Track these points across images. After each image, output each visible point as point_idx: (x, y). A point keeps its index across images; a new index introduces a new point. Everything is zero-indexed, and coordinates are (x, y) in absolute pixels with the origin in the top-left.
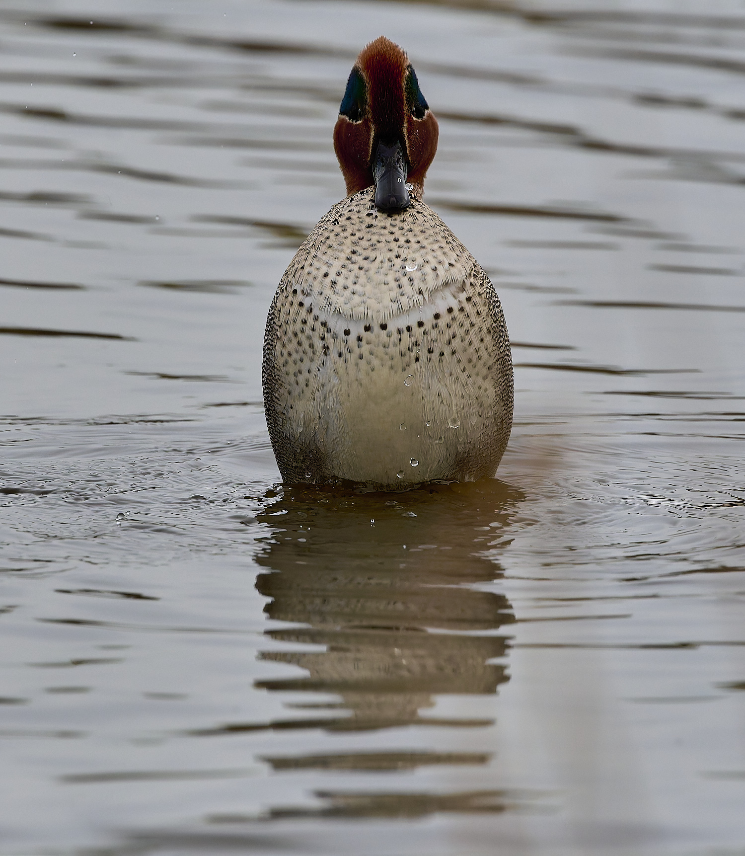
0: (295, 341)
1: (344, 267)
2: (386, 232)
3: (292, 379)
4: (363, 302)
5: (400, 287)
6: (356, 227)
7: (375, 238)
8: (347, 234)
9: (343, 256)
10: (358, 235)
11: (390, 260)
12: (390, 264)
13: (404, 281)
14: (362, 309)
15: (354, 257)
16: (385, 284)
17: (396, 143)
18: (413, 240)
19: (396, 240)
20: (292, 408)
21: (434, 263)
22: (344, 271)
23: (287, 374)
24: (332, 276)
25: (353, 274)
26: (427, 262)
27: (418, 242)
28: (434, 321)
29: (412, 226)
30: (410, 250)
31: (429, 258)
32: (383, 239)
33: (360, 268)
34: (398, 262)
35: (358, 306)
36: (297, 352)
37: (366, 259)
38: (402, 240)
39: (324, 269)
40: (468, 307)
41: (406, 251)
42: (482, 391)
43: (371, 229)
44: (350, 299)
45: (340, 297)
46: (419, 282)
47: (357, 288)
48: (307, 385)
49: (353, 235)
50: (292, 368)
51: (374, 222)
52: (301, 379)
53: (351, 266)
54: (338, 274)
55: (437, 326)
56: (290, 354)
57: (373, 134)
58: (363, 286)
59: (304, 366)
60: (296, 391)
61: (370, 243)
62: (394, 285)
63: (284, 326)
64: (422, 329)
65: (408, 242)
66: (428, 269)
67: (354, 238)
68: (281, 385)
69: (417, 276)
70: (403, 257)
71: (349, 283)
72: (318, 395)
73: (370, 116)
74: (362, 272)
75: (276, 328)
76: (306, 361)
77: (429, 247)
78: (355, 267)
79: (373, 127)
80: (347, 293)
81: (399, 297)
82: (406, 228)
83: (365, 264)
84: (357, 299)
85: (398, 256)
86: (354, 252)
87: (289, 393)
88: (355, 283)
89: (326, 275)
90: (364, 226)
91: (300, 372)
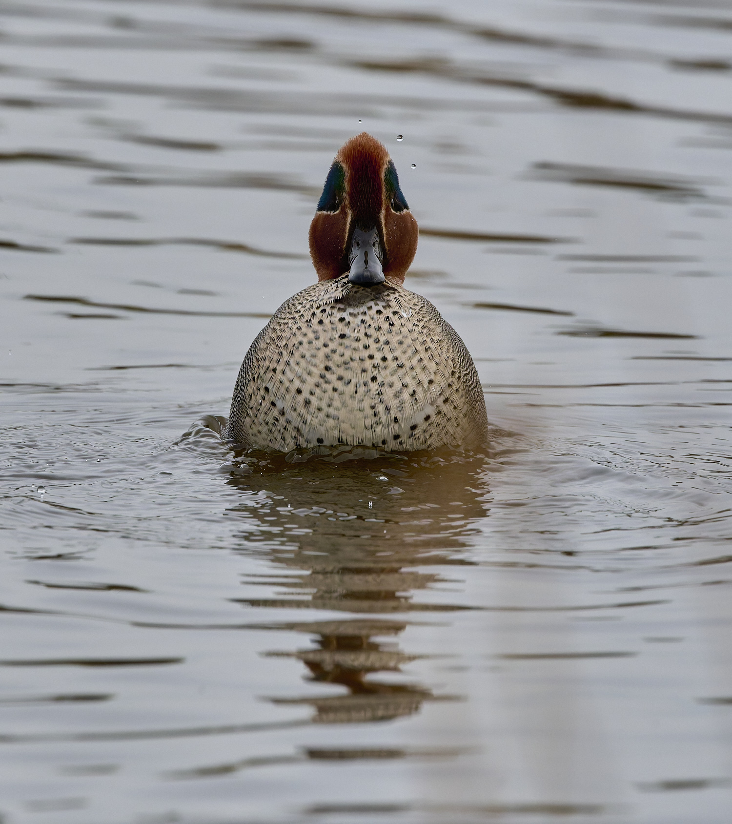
1: (317, 385)
2: (360, 345)
4: (337, 426)
5: (375, 415)
6: (329, 335)
7: (348, 354)
8: (319, 343)
9: (316, 372)
10: (332, 346)
11: (365, 384)
12: (365, 389)
13: (381, 408)
14: (336, 433)
15: (328, 375)
16: (360, 410)
17: (373, 228)
18: (390, 357)
19: (371, 357)
21: (412, 386)
22: (318, 391)
24: (305, 394)
25: (326, 395)
26: (406, 386)
27: (397, 359)
28: (411, 432)
29: (389, 337)
30: (388, 372)
31: (408, 380)
32: (356, 356)
33: (335, 390)
34: (374, 386)
35: (333, 429)
37: (340, 379)
38: (378, 356)
39: (297, 384)
40: (445, 408)
41: (383, 372)
43: (344, 341)
44: (324, 421)
45: (314, 419)
46: (396, 411)
47: (332, 411)
49: (325, 345)
51: (347, 331)
53: (325, 386)
54: (312, 393)
55: (413, 435)
57: (349, 219)
58: (337, 409)
61: (342, 359)
62: (370, 412)
64: (398, 441)
65: (384, 359)
66: (406, 396)
67: (327, 350)
69: (394, 403)
70: (379, 380)
71: (323, 405)
73: (347, 202)
74: (336, 395)
77: (408, 365)
78: (329, 387)
79: (350, 212)
80: (321, 415)
81: (374, 425)
82: (382, 339)
83: (339, 385)
84: (331, 422)
85: (374, 379)
86: (327, 369)
88: (329, 406)
89: (299, 391)
90: (337, 336)
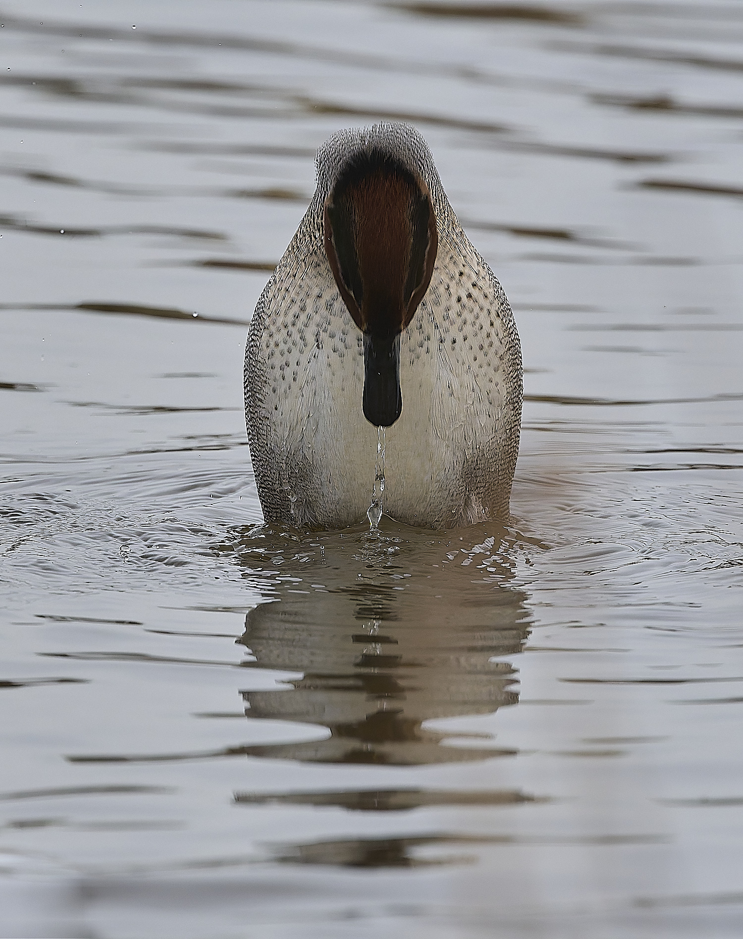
0: (284, 332)
3: (277, 372)
20: (276, 409)
23: (272, 368)
36: (285, 343)
42: (493, 384)
48: (294, 379)
50: (278, 361)
52: (288, 372)
56: (277, 345)
59: (292, 358)
60: (282, 387)
63: (273, 316)
68: (265, 382)
72: (307, 391)
75: (265, 317)
76: (295, 352)
87: (274, 391)
91: (287, 365)
